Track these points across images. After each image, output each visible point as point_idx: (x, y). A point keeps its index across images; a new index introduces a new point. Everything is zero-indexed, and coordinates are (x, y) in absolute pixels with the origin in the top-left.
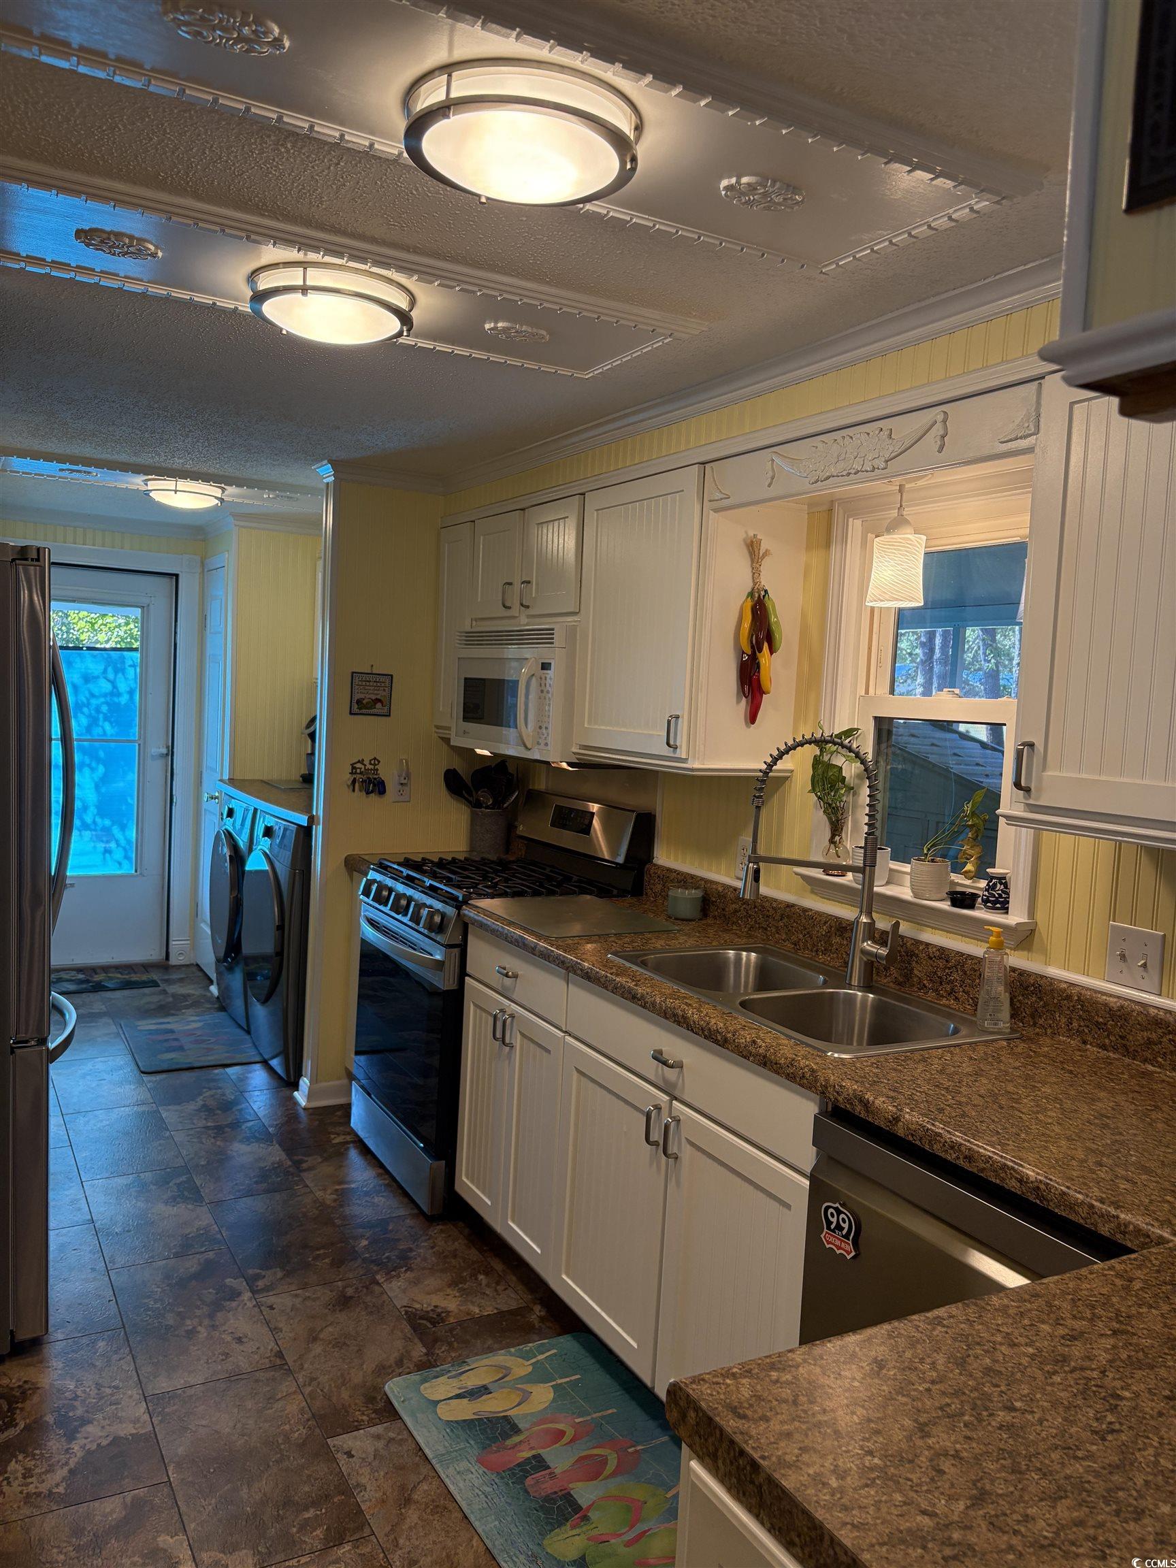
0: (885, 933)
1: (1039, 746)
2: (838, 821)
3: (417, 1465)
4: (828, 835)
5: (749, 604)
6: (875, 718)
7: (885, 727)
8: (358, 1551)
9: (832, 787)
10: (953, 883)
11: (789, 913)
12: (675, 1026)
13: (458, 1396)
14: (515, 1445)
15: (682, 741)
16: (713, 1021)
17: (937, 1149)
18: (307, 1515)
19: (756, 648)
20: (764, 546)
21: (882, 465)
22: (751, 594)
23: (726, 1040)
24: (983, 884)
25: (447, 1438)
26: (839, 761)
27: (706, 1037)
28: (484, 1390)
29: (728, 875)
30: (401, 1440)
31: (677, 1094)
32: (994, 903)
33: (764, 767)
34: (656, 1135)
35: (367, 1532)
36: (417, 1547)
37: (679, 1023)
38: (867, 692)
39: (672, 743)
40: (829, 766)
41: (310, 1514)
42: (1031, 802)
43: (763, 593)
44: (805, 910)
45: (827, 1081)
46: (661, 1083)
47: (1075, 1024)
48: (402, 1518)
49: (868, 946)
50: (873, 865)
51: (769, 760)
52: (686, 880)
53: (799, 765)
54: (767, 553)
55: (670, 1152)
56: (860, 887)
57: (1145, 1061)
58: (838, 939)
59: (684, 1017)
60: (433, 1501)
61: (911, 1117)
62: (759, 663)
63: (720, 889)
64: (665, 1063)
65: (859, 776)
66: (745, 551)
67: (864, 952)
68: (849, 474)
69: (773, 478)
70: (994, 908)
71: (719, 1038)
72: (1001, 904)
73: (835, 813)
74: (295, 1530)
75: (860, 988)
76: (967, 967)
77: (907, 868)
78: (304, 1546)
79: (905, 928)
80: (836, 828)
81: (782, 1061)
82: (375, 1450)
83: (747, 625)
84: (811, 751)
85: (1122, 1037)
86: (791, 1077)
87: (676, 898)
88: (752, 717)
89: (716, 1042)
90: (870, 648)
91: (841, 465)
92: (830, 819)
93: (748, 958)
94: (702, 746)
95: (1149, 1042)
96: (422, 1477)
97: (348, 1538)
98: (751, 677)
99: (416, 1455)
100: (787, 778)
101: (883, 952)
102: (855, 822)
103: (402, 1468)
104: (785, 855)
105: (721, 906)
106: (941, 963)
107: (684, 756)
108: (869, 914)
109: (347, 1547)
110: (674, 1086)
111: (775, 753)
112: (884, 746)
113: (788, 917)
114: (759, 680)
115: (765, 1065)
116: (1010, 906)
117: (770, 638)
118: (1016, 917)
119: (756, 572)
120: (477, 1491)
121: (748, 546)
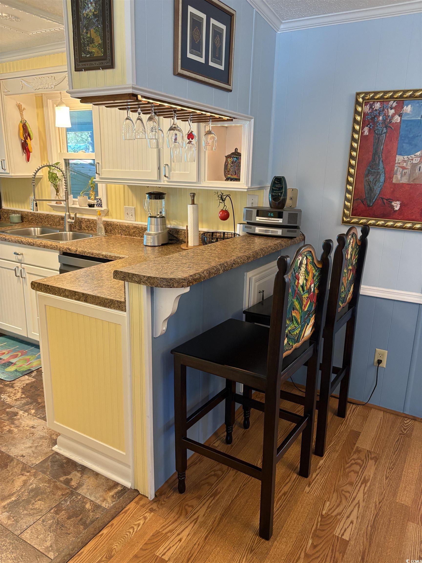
0: (73, 218)
1: (100, 163)
2: (58, 189)
4: (56, 193)
5: (21, 125)
6: (64, 159)
7: (67, 162)
9: (55, 179)
10: (89, 202)
11: (48, 217)
12: (19, 244)
15: (7, 167)
16: (30, 241)
17: (86, 254)
19: (26, 138)
20: (23, 106)
21: (54, 87)
22: (21, 122)
23: (34, 244)
24: (96, 201)
26: (55, 172)
27: (28, 245)
29: (28, 209)
31: (22, 262)
32: (99, 205)
33: (34, 174)
34: (18, 274)
37: (20, 243)
38: (61, 152)
39: (3, 168)
40: (53, 173)
42: (100, 177)
43: (25, 121)
44: (52, 215)
45: (60, 247)
46: (17, 261)
47: (119, 231)
49: (69, 220)
50: (68, 199)
51: (35, 172)
52: (15, 212)
53: (44, 173)
54: (24, 109)
55: (23, 277)
56: (65, 206)
57: (134, 236)
58: (62, 221)
59: (21, 241)
61: (80, 249)
62: (27, 143)
63: (26, 213)
64: (18, 254)
65: (62, 176)
66: (17, 108)
67: (68, 222)
68: (45, 88)
69: (22, 87)
70: (99, 207)
71: (32, 244)
72: (100, 205)
73: (57, 187)
75: (68, 231)
76: (94, 222)
77: (76, 200)
79: (78, 215)
80: (57, 191)
81: (49, 245)
83: (22, 131)
84: (47, 169)
85: (129, 232)
86: (52, 248)
87: (12, 217)
88: (28, 160)
89: (31, 245)
90: (60, 139)
91: (42, 86)
92: (55, 188)
93: (37, 230)
94: (14, 169)
95: (134, 232)
98: (25, 148)
100: (41, 178)
101: (73, 221)
102: (62, 189)
104: (44, 199)
105: (27, 218)
106: (88, 223)
107: (8, 172)
108: (69, 212)
110: (21, 260)
111: (37, 170)
112: (68, 167)
113: (48, 218)
114: (28, 148)
115: (45, 247)
116: (102, 206)
117: (29, 135)
118: (104, 207)
119: (22, 115)
121: (17, 106)
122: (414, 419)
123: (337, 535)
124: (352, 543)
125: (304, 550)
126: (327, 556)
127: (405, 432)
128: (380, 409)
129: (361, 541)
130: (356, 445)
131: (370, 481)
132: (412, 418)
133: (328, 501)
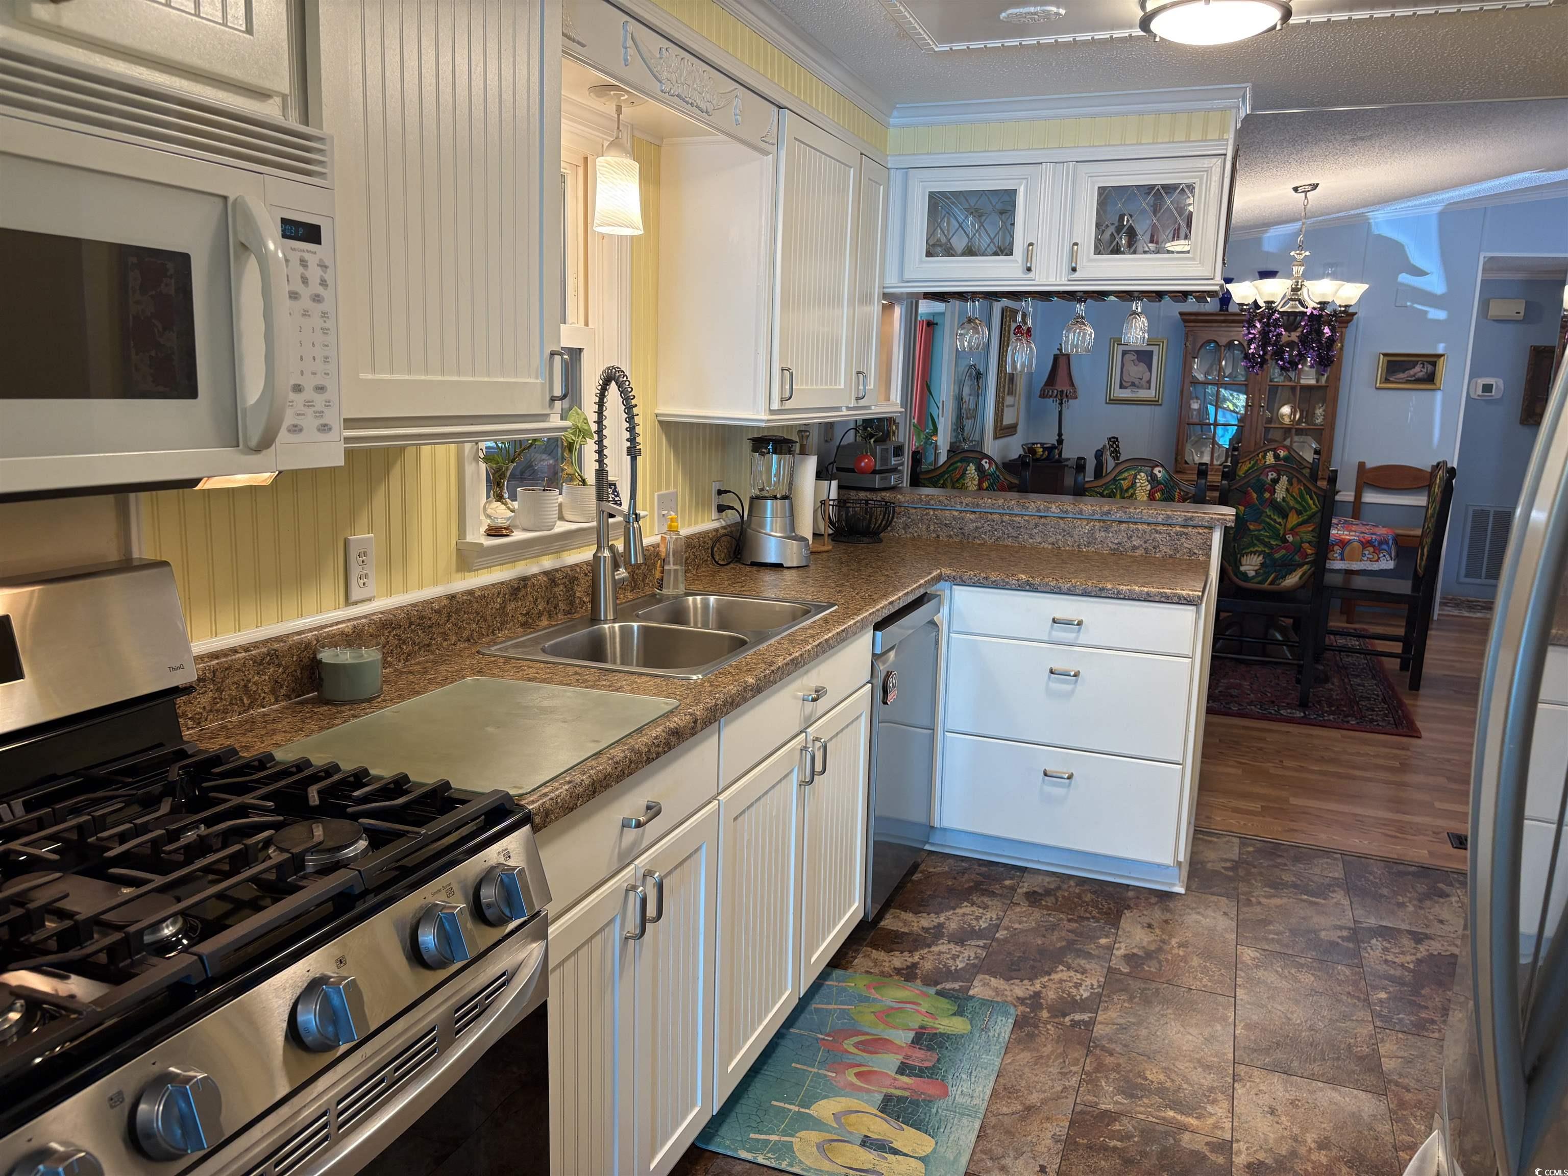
3: (994, 1127)
8: (1096, 1099)
13: (895, 1152)
14: (904, 1089)
18: (1119, 1144)
25: (949, 1126)
28: (866, 1142)
30: (986, 1154)
35: (1078, 1108)
36: (1052, 1080)
41: (1114, 1143)
48: (1044, 1102)
60: (1009, 1098)
74: (1136, 1139)
78: (1136, 1124)
82: (1016, 1159)
96: (1000, 1117)
97: (1097, 1111)
99: (986, 1135)
103: (1008, 1132)
109: (1103, 1107)
120: (973, 1079)
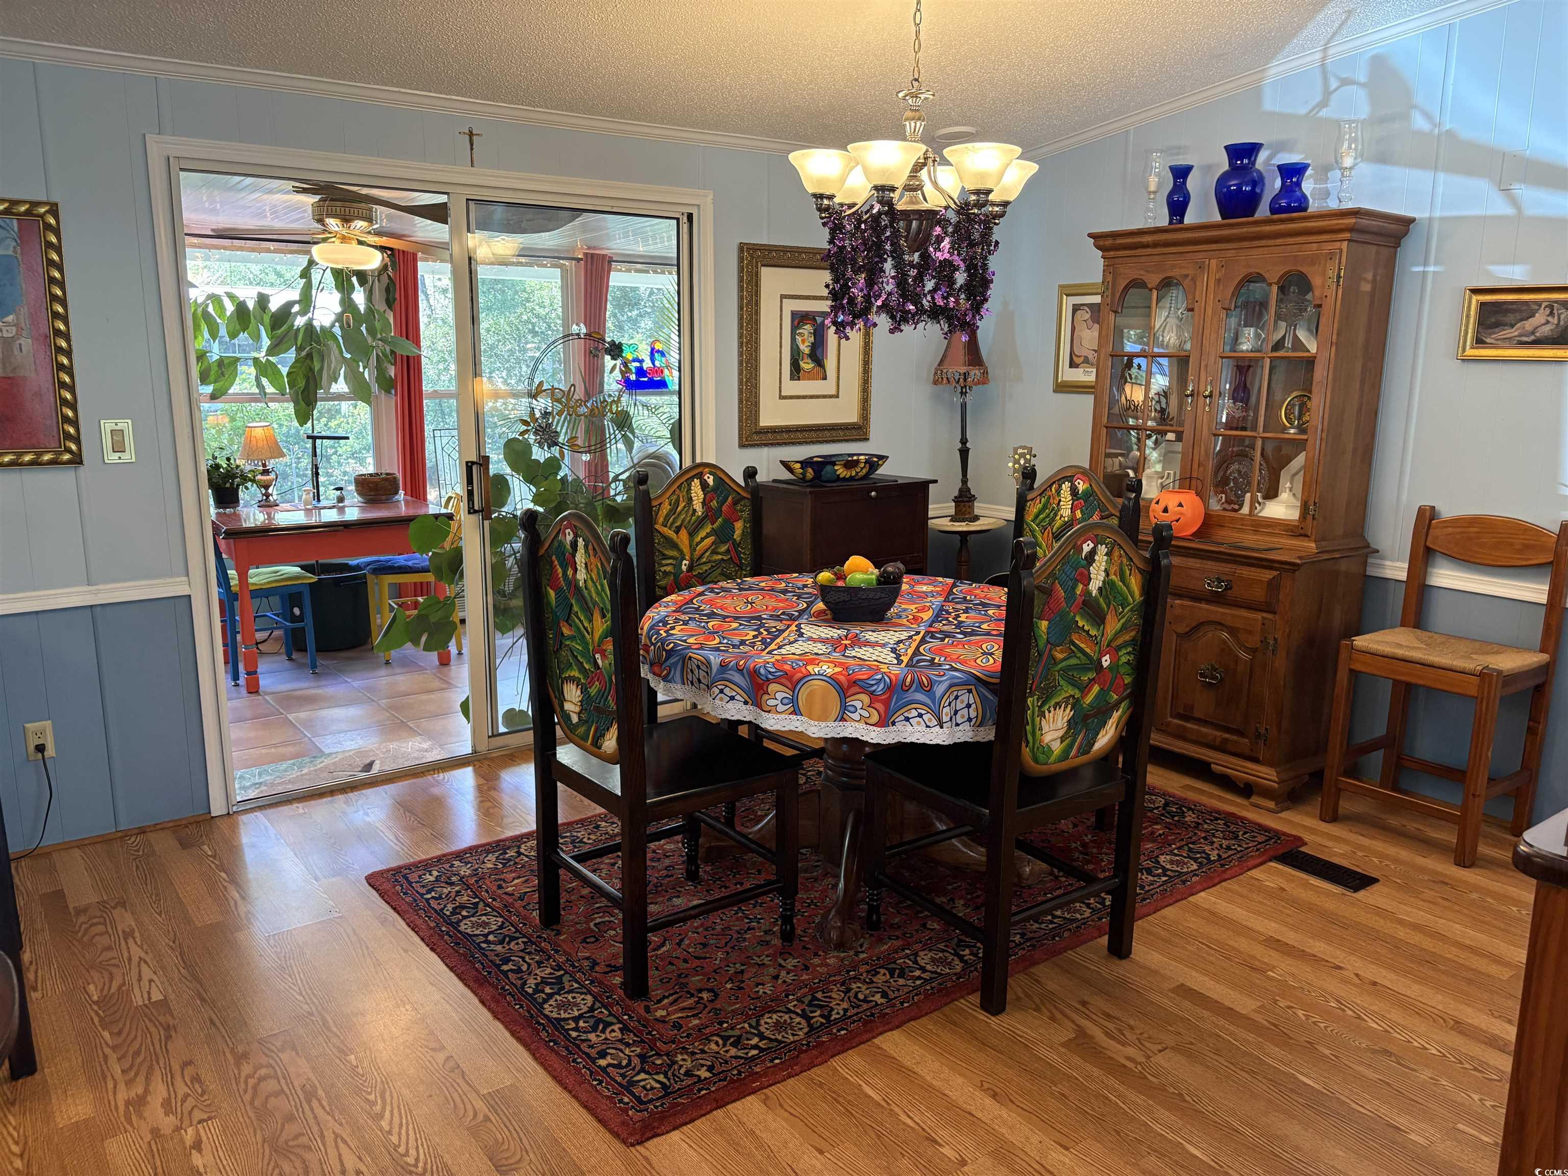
122: (142, 831)
123: (140, 1003)
124: (173, 997)
125: (104, 1046)
126: (148, 1029)
127: (141, 853)
128: (67, 847)
129: (184, 988)
130: (71, 907)
131: (136, 929)
132: (136, 831)
133: (89, 984)
